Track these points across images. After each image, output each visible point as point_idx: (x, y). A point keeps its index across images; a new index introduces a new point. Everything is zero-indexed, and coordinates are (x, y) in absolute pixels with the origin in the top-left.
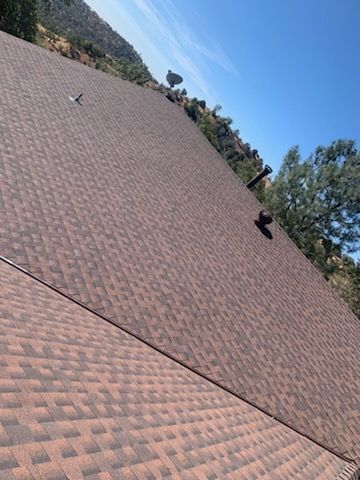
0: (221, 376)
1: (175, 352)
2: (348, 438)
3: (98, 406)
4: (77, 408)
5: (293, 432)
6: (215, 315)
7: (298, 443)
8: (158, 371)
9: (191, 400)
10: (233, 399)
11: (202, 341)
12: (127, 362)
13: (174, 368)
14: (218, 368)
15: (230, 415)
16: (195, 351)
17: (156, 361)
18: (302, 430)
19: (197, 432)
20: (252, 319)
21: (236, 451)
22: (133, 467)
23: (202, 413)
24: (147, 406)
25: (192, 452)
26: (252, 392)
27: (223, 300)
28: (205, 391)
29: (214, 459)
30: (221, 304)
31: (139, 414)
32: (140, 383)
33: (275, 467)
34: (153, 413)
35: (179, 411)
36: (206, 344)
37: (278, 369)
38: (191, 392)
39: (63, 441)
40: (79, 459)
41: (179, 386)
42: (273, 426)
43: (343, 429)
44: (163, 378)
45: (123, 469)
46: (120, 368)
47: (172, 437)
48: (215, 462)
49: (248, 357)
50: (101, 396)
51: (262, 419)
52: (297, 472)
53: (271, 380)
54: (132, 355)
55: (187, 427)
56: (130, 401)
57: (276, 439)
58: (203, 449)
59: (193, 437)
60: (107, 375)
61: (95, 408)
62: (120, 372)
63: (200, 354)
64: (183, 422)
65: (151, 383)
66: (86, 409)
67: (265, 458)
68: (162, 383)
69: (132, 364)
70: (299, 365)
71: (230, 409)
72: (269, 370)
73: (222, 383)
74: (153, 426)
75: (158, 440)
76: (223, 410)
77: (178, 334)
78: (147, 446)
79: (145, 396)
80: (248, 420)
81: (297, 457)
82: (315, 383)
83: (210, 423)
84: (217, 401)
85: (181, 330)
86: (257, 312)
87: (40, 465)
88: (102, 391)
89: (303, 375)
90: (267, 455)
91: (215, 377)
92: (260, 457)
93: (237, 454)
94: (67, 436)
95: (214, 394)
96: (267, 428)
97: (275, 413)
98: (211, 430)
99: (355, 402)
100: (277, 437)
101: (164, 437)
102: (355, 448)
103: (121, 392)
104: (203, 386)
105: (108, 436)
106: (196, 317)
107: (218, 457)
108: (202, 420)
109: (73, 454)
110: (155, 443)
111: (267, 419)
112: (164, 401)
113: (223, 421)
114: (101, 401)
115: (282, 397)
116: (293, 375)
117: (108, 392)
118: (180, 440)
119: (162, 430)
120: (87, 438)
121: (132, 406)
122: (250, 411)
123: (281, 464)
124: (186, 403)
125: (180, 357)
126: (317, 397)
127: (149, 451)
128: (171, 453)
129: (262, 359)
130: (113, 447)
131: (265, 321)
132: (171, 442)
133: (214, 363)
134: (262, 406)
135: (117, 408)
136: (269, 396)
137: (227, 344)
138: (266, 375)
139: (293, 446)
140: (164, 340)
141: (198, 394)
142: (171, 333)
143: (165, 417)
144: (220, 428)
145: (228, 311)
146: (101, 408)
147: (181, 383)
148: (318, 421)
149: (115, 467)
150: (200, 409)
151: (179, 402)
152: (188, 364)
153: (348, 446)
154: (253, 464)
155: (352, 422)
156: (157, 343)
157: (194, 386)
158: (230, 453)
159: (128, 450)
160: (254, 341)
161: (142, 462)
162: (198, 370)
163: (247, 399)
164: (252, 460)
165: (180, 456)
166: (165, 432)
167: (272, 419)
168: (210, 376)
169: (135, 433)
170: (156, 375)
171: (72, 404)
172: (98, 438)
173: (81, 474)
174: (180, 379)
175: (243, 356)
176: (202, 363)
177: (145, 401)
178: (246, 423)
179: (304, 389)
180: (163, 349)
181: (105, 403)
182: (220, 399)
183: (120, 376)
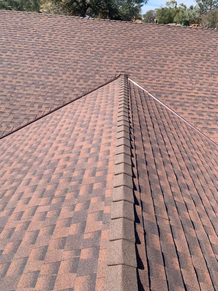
0: (48, 108)
1: (21, 123)
2: (111, 69)
3: (17, 178)
4: (10, 189)
5: (94, 92)
6: (15, 89)
7: (99, 93)
8: (23, 138)
9: (48, 130)
10: (62, 109)
11: (24, 106)
12: (7, 152)
13: (28, 129)
14: (44, 107)
15: (68, 116)
16: (27, 112)
17: (18, 136)
18: (96, 87)
19: (63, 135)
20: (31, 70)
21: (83, 123)
22: (55, 173)
23: (58, 128)
24: (35, 153)
25: (69, 142)
26: (66, 98)
27: (9, 78)
28: (50, 120)
29: (78, 134)
30: (12, 81)
31: (36, 159)
32: (22, 151)
33: (99, 110)
34: (40, 151)
35: (49, 138)
36: (27, 105)
37: (64, 77)
38: (45, 127)
39: (21, 201)
40: (33, 197)
41: (38, 131)
42: (86, 99)
43: (107, 68)
44: (29, 138)
45: (52, 178)
46: (7, 157)
47: (57, 148)
48: (80, 135)
49: (49, 87)
50: (14, 173)
51: (80, 102)
52: (107, 102)
53: (66, 85)
54: (6, 147)
55: (58, 138)
56: (27, 160)
57: (91, 101)
58: (72, 137)
59: (64, 139)
60: (6, 165)
61: (17, 179)
62: (9, 158)
63: (31, 111)
64: (55, 139)
65: (26, 145)
66: (14, 184)
67: (94, 112)
68: (30, 139)
69: (10, 150)
70: (69, 65)
71: (66, 114)
72: (61, 82)
73: (52, 110)
74: (46, 154)
75: (53, 155)
76: (64, 117)
77: (12, 116)
78: (52, 162)
79: (30, 151)
80: (76, 108)
81: (103, 98)
82: (82, 64)
83: (65, 127)
84: (58, 117)
85: (11, 113)
86: (29, 65)
87: (23, 217)
88: (12, 172)
89: (75, 67)
90: (93, 110)
91: (48, 111)
92: (92, 114)
93: (84, 123)
94: (19, 199)
95: (54, 117)
96: (85, 102)
97: (81, 94)
98: (67, 128)
99: (101, 53)
100: (91, 100)
101: (54, 152)
102: (117, 70)
103: (19, 163)
104: (47, 119)
105: (34, 179)
106: (9, 100)
107: (79, 132)
108: (60, 130)
109: (29, 199)
110: (53, 158)
111: (81, 100)
112: (39, 143)
113: (68, 120)
114: (16, 175)
115: (77, 85)
116: (71, 72)
117: (14, 169)
118: (60, 145)
119: (51, 151)
120: (27, 189)
121: (30, 160)
122: (73, 105)
123: (100, 106)
124: (48, 133)
125: (26, 122)
126: (88, 68)
127: (54, 162)
128: (63, 152)
129: (54, 81)
130: (40, 179)
131: (36, 64)
132: (58, 150)
133: (40, 107)
134: (75, 97)
135: (25, 168)
136: (73, 91)
137: (35, 93)
138: (63, 85)
139: (98, 96)
140: (10, 125)
141: (48, 124)
142: (9, 120)
143: (46, 146)
144: (69, 123)
145: (18, 80)
146: (19, 176)
147: (37, 130)
148: (97, 77)
149: (48, 182)
150: (56, 128)
151: (45, 136)
152: (31, 120)
153: (114, 72)
154: (92, 118)
155: (107, 62)
156: (9, 131)
157: (44, 124)
158: (81, 126)
159: (46, 172)
160: (43, 78)
161: (55, 168)
162: (38, 117)
163: (67, 102)
164: (90, 118)
165: (67, 149)
166: (52, 150)
167: (83, 97)
168: (45, 113)
169: (42, 165)
170: (25, 140)
171: (7, 190)
172: (32, 184)
173: (40, 199)
174: (36, 129)
175: (46, 90)
176: (36, 113)
177: (33, 152)
178: (76, 110)
179: (81, 72)
180: (14, 129)
181: (18, 173)
182: (58, 115)
183: (11, 159)
